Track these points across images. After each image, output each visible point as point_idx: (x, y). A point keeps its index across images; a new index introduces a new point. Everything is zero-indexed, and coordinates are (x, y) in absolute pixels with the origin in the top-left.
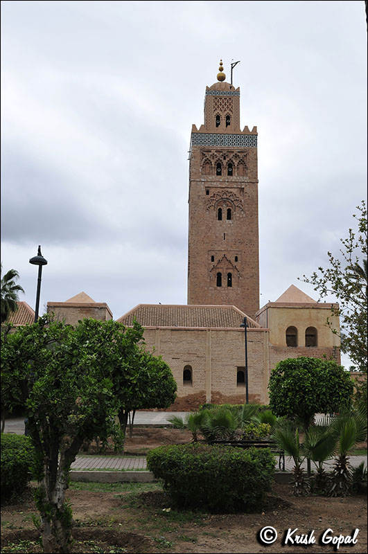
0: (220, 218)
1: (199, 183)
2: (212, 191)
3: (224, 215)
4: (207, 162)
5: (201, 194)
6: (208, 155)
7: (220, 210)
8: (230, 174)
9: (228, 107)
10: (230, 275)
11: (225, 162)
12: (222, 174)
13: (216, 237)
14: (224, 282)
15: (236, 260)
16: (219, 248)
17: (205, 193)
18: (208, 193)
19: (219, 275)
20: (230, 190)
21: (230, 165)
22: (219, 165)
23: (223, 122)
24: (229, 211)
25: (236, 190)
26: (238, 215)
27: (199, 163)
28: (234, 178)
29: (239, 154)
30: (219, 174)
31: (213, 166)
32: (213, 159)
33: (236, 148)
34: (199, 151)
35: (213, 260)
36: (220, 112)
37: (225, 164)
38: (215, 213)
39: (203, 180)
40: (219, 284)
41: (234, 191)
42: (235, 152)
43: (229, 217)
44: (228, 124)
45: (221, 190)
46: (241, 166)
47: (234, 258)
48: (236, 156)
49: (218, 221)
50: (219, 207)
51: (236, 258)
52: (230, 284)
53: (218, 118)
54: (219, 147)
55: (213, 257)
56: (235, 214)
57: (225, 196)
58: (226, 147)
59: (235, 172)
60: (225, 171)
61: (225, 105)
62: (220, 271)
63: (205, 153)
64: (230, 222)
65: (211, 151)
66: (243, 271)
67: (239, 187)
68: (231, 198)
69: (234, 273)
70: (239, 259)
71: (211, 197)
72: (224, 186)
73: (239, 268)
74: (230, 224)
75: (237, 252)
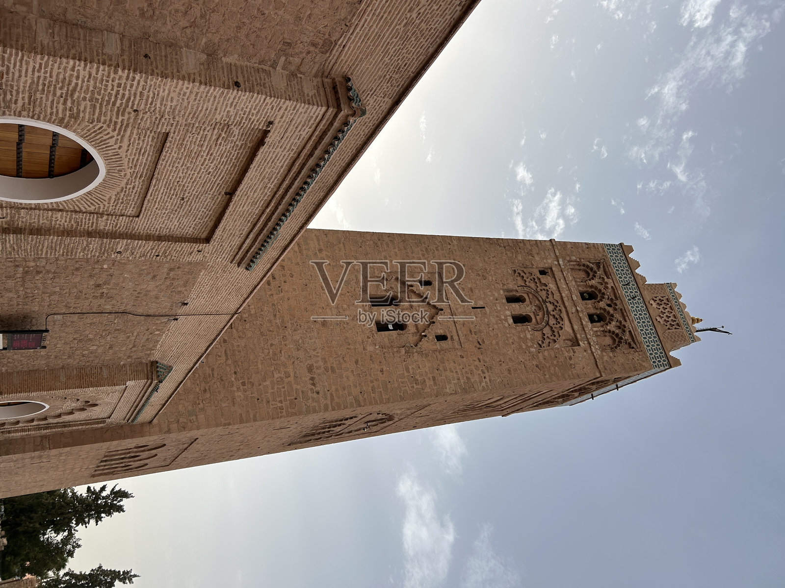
0: (509, 299)
1: (553, 255)
2: (549, 280)
3: (517, 309)
4: (590, 272)
5: (538, 257)
6: (601, 273)
7: (522, 299)
8: (591, 318)
11: (603, 305)
12: (586, 303)
15: (442, 338)
17: (541, 266)
18: (543, 272)
20: (564, 315)
21: (603, 317)
22: (593, 295)
24: (527, 318)
25: (570, 331)
26: (529, 336)
27: (584, 257)
28: (588, 325)
29: (627, 332)
30: (583, 296)
31: (589, 284)
32: (599, 283)
33: (634, 326)
34: (600, 256)
38: (513, 288)
39: (561, 262)
41: (567, 327)
42: (628, 325)
43: (516, 318)
45: (557, 296)
46: (610, 339)
47: (440, 332)
48: (622, 327)
49: (503, 295)
50: (526, 296)
51: (445, 338)
54: (621, 292)
56: (527, 331)
57: (551, 307)
58: (627, 306)
59: (598, 328)
60: (592, 307)
64: (511, 321)
65: (608, 278)
66: (420, 353)
67: (578, 336)
68: (552, 321)
69: (409, 336)
70: (443, 343)
71: (539, 279)
72: (567, 304)
73: (424, 343)
74: (506, 320)
75: (456, 337)
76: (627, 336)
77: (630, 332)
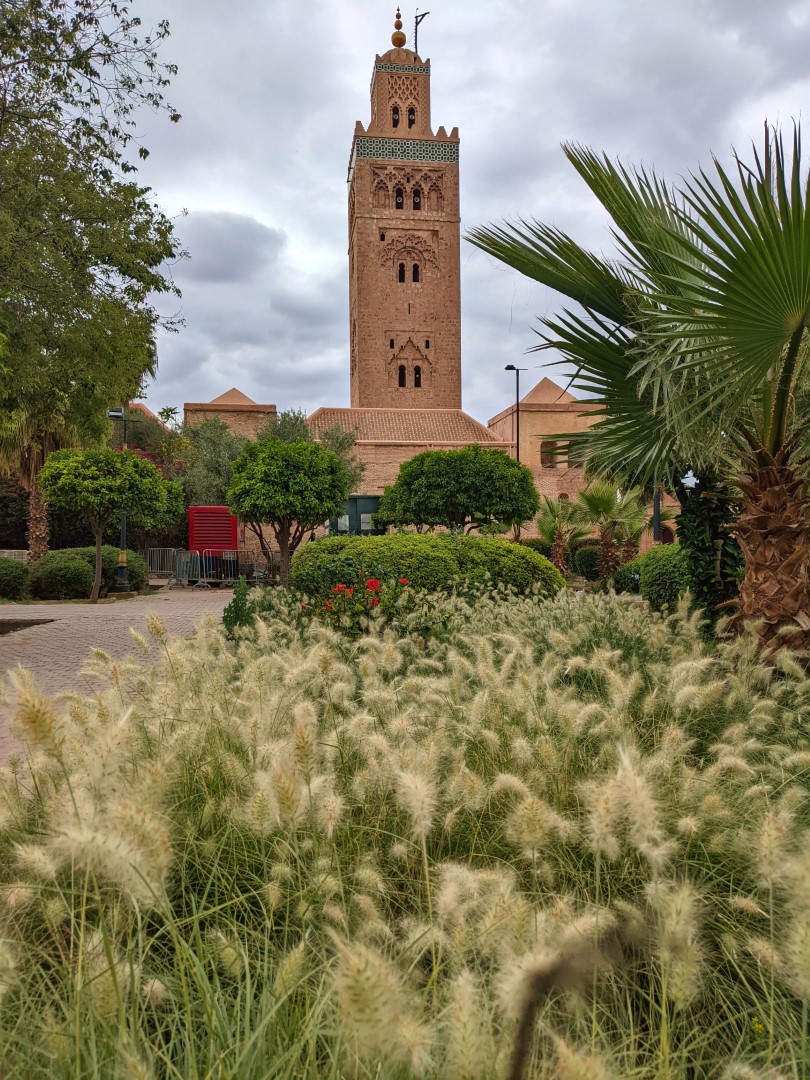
0: (402, 279)
1: (369, 221)
2: (389, 235)
3: (409, 274)
4: (381, 186)
5: (372, 239)
6: (382, 175)
7: (402, 266)
8: (417, 206)
9: (411, 94)
10: (417, 370)
11: (409, 187)
12: (405, 206)
13: (397, 309)
14: (410, 379)
15: (427, 346)
16: (401, 328)
17: (378, 238)
18: (383, 238)
19: (402, 369)
20: (417, 234)
21: (417, 193)
22: (399, 193)
23: (404, 119)
24: (416, 267)
25: (427, 233)
26: (429, 274)
27: (368, 187)
28: (423, 213)
29: (431, 174)
30: (399, 206)
31: (391, 192)
32: (390, 181)
33: (426, 164)
34: (367, 167)
35: (392, 346)
36: (399, 101)
37: (408, 190)
38: (394, 272)
39: (375, 216)
40: (402, 383)
41: (424, 235)
42: (425, 170)
43: (416, 279)
44: (411, 122)
45: (402, 233)
46: (434, 195)
47: (424, 345)
48: (426, 178)
49: (399, 284)
50: (400, 262)
51: (427, 342)
52: (418, 384)
53: (396, 110)
54: (399, 162)
55: (392, 342)
56: (426, 273)
57: (409, 244)
58: (411, 162)
59: (425, 203)
60: (408, 202)
61: (407, 88)
62: (404, 362)
63: (377, 171)
64: (418, 285)
65: (386, 168)
66: (436, 363)
67: (431, 228)
68: (419, 247)
69: (424, 366)
70: (431, 344)
71: (388, 244)
72: (408, 227)
73: (431, 358)
74: (418, 289)
75: (428, 334)
76: (434, 176)
77: (430, 171)
